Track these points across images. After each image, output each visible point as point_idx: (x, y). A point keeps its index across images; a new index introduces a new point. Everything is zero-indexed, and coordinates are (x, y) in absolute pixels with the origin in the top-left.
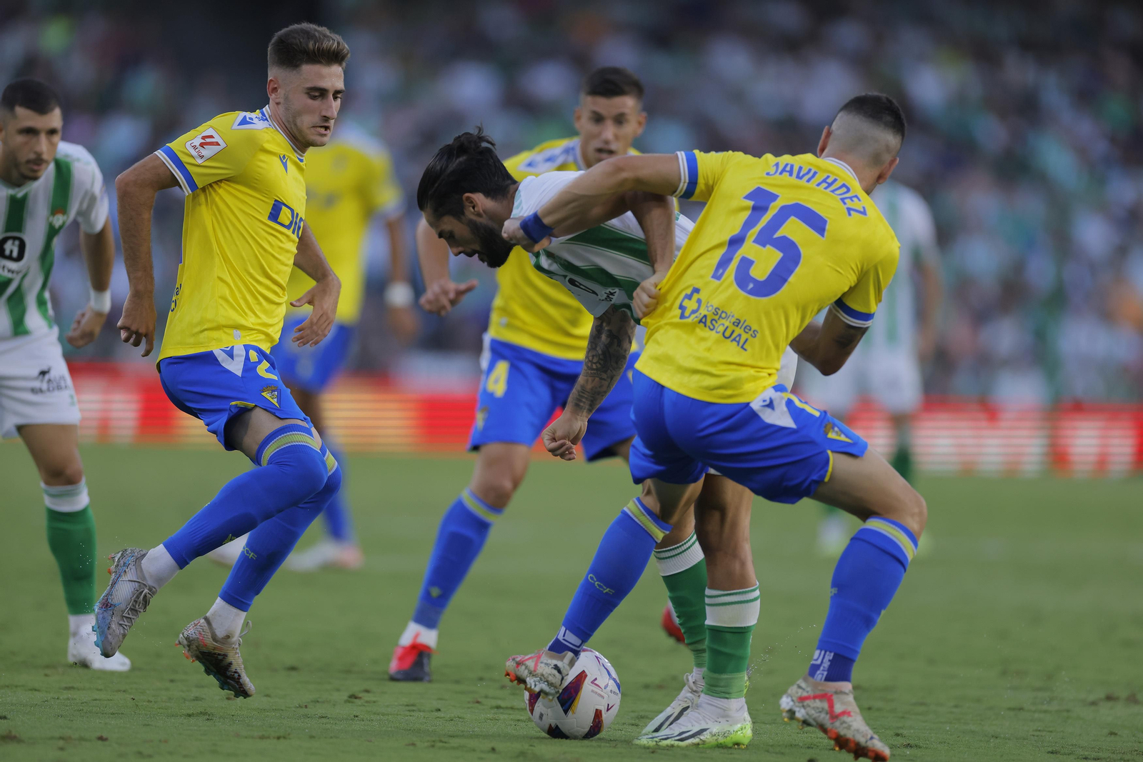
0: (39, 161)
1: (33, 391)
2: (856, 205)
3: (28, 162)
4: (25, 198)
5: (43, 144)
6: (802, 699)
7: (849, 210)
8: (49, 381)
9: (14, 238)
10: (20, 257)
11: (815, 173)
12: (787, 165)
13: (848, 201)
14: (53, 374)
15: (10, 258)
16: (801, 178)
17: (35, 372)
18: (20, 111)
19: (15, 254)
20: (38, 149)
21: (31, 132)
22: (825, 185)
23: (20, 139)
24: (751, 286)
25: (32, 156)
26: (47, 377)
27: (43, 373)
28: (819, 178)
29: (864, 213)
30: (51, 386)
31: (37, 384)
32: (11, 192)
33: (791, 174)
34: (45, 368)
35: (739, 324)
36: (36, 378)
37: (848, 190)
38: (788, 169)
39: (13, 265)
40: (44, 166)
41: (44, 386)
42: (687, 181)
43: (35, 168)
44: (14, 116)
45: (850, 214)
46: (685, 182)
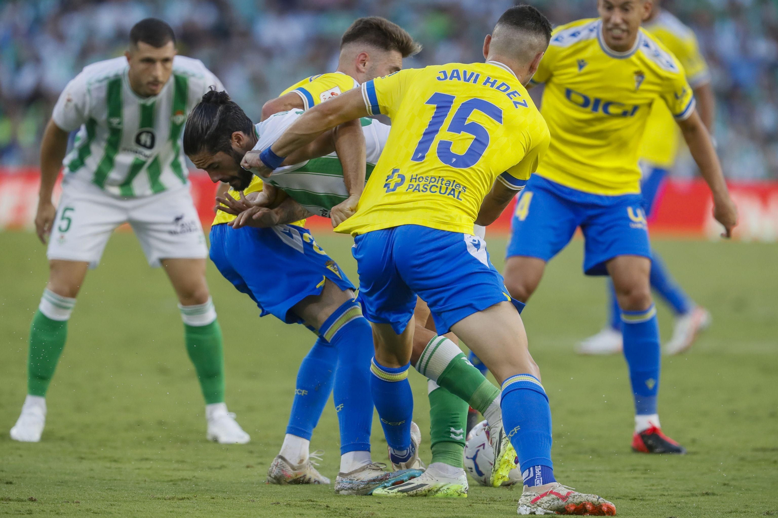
0: (156, 82)
1: (172, 233)
2: (517, 99)
3: (149, 83)
4: (153, 105)
5: (159, 71)
6: (534, 502)
7: (516, 103)
8: (183, 225)
9: (148, 132)
10: (151, 147)
11: (478, 76)
12: (454, 71)
13: (512, 96)
14: (185, 220)
15: (145, 146)
16: (468, 80)
17: (171, 219)
18: (142, 45)
19: (148, 143)
20: (154, 73)
21: (150, 61)
22: (489, 85)
23: (142, 66)
24: (454, 160)
25: (151, 79)
26: (180, 222)
27: (178, 219)
28: (481, 80)
29: (525, 105)
30: (185, 229)
31: (173, 228)
32: (142, 101)
33: (459, 79)
34: (179, 215)
35: (450, 184)
36: (172, 223)
37: (508, 88)
38: (455, 75)
39: (148, 152)
40: (160, 86)
41: (179, 229)
42: (370, 105)
43: (154, 88)
44: (137, 49)
45: (517, 107)
46: (369, 107)
